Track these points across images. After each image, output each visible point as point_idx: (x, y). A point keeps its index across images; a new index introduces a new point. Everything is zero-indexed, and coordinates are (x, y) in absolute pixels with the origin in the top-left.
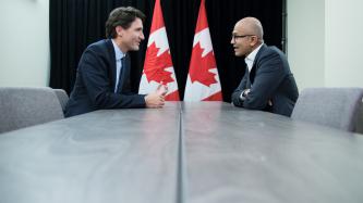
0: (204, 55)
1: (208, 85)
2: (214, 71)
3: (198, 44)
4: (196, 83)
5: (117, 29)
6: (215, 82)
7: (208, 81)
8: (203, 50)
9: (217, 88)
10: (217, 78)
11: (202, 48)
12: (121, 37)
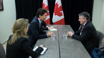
0: (58, 7)
1: (60, 16)
2: (62, 12)
3: (57, 3)
4: (56, 16)
9: (63, 17)
10: (63, 14)
11: (58, 4)
12: (41, 18)
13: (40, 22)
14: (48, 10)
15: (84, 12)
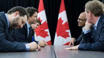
0: (63, 24)
1: (65, 38)
2: (68, 31)
3: (61, 18)
4: (60, 37)
6: (69, 36)
7: (65, 36)
11: (62, 20)
14: (45, 29)
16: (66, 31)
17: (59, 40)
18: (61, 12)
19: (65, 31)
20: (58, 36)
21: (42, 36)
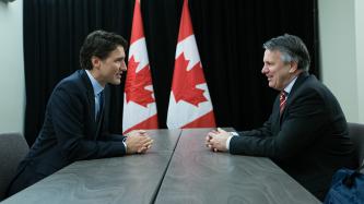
0: (189, 68)
1: (196, 105)
2: (203, 86)
3: (182, 55)
4: (182, 102)
5: (93, 60)
6: (205, 100)
7: (196, 99)
8: (188, 62)
9: (206, 107)
10: (207, 95)
11: (187, 59)
12: (98, 68)
13: (98, 89)
14: (147, 84)
15: (287, 35)
16: (198, 87)
17: (181, 112)
18: (183, 38)
19: (194, 86)
20: (177, 101)
21: (140, 103)
